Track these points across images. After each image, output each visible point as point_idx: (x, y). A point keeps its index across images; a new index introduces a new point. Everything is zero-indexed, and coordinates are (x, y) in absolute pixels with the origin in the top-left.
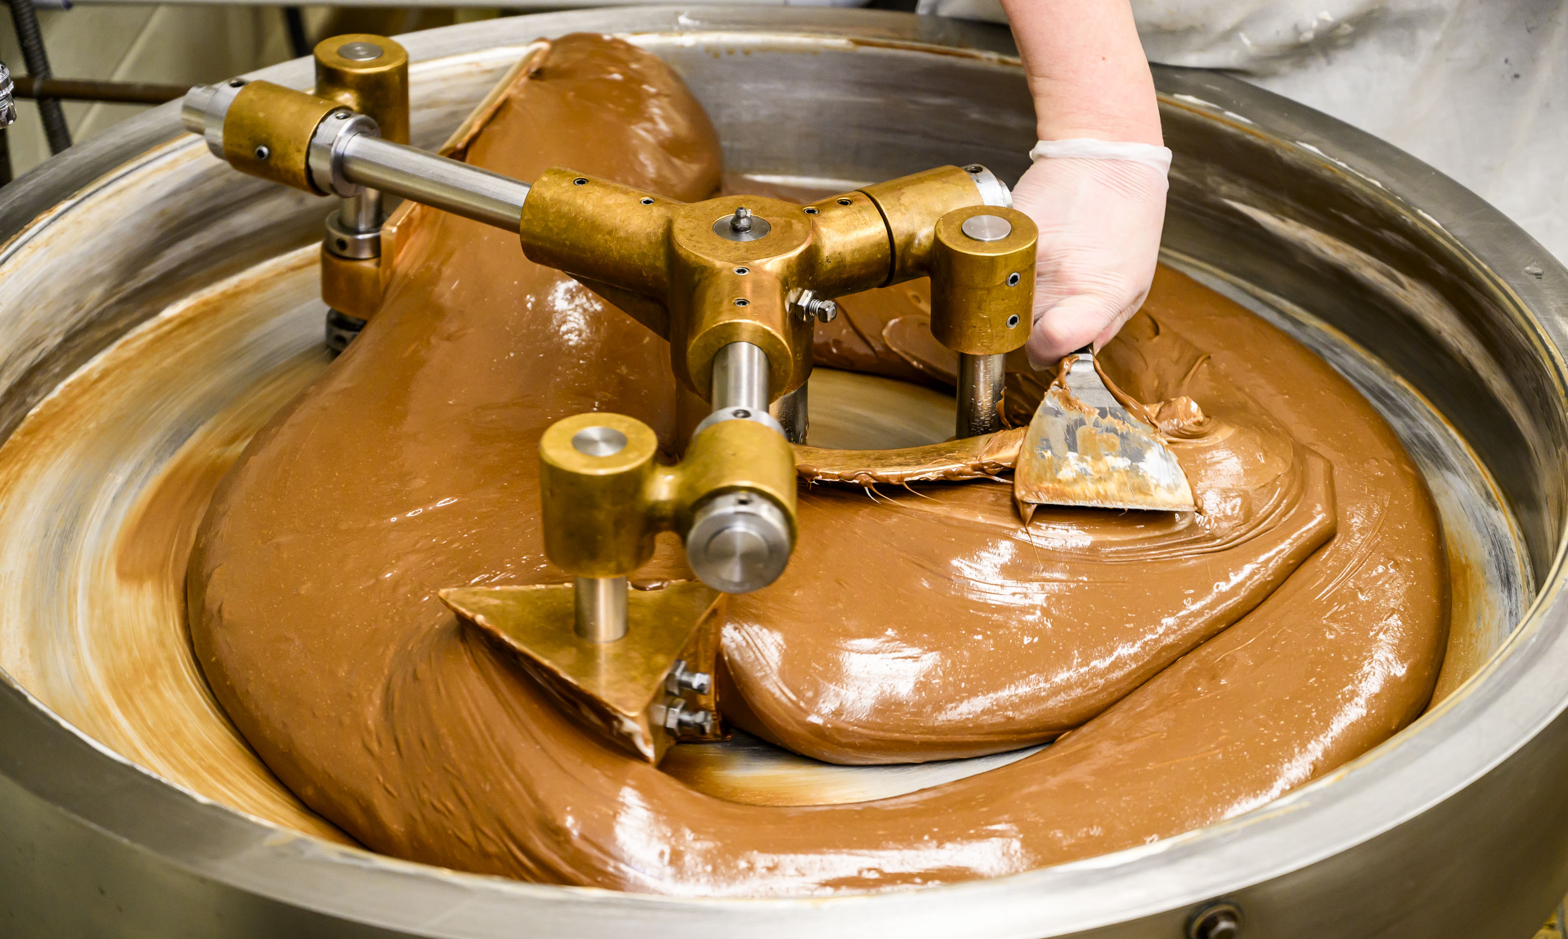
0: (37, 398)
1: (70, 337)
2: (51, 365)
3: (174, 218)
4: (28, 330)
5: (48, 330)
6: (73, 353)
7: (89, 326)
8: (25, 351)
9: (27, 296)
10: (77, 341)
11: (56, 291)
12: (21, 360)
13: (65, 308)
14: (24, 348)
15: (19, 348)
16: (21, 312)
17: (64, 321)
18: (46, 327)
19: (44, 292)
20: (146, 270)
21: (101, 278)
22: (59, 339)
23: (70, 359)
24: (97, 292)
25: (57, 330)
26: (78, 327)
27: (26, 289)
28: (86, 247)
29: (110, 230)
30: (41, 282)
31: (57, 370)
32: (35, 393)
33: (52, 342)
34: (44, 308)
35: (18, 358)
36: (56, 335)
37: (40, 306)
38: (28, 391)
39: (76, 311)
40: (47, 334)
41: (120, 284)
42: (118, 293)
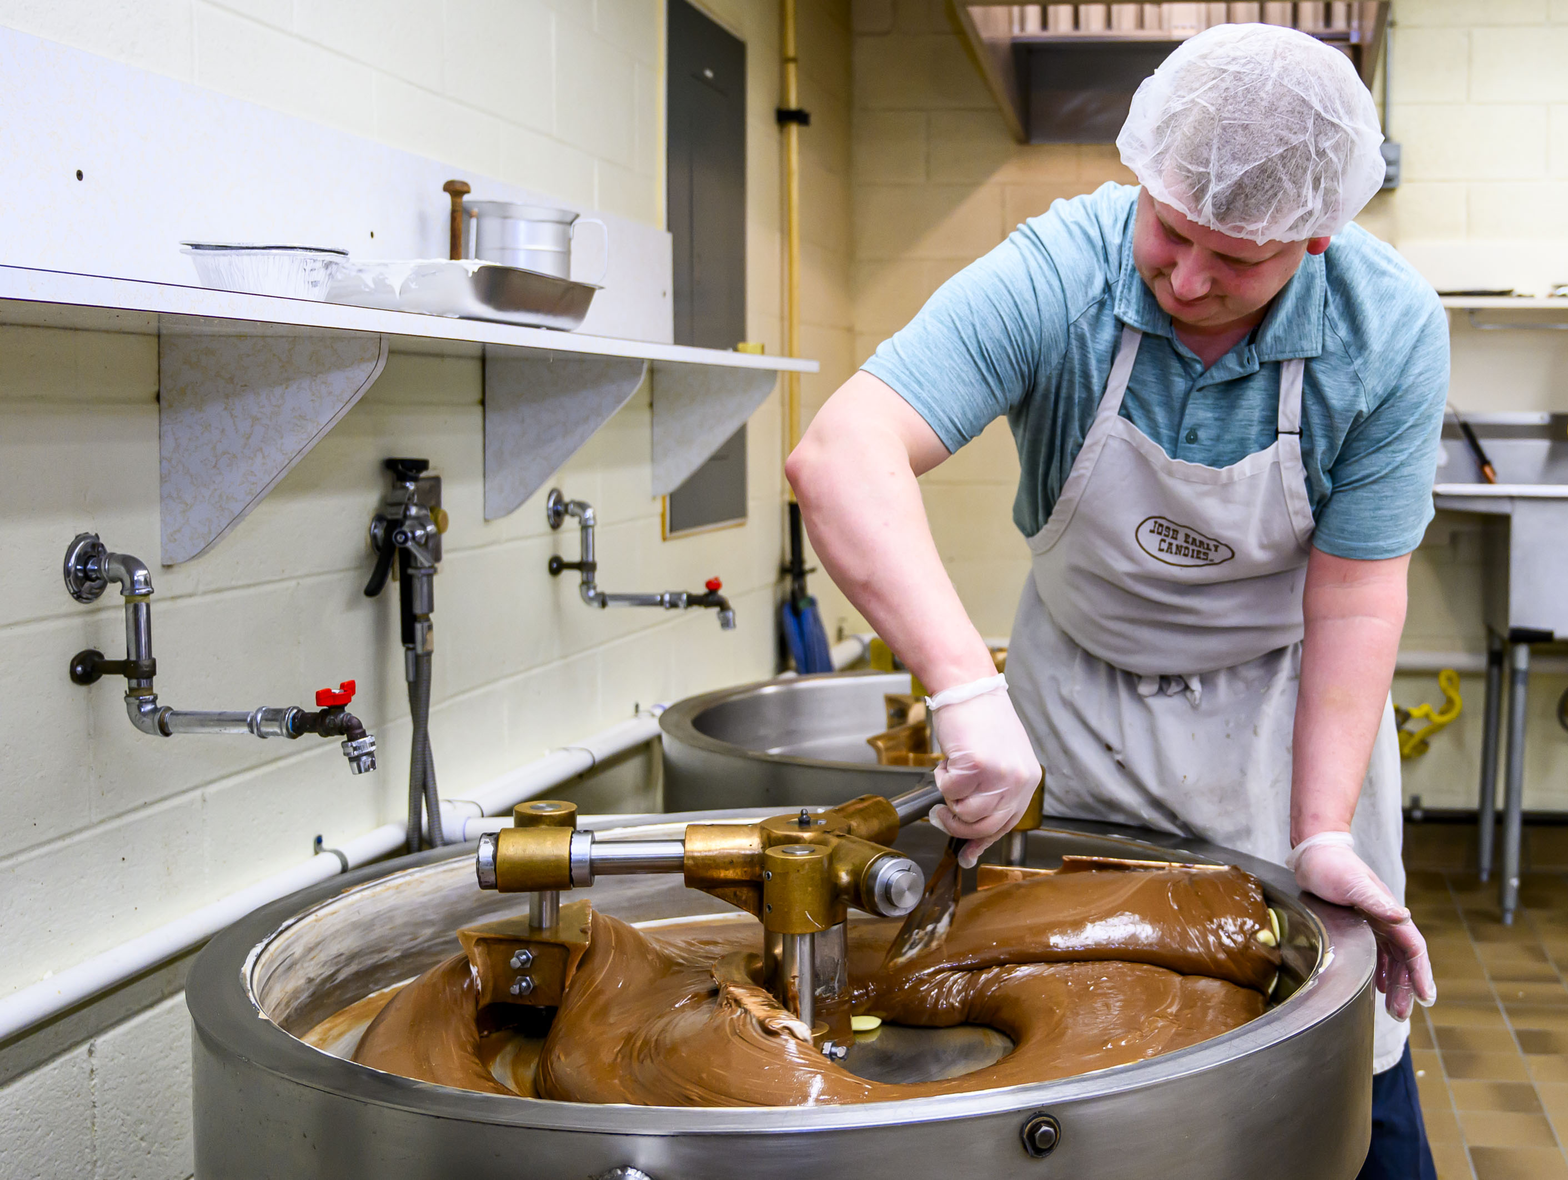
0: (377, 988)
1: (406, 956)
7: (420, 953)
8: (372, 952)
9: (377, 916)
11: (399, 921)
12: (369, 957)
14: (371, 949)
15: (368, 948)
16: (374, 925)
17: (403, 943)
19: (391, 919)
22: (398, 954)
24: (428, 932)
26: (413, 950)
27: (378, 912)
29: (444, 893)
30: (390, 911)
31: (394, 974)
32: (376, 982)
33: (392, 954)
35: (367, 954)
36: (396, 951)
37: (389, 927)
39: (412, 940)
40: (391, 947)
41: (445, 931)
42: (444, 936)
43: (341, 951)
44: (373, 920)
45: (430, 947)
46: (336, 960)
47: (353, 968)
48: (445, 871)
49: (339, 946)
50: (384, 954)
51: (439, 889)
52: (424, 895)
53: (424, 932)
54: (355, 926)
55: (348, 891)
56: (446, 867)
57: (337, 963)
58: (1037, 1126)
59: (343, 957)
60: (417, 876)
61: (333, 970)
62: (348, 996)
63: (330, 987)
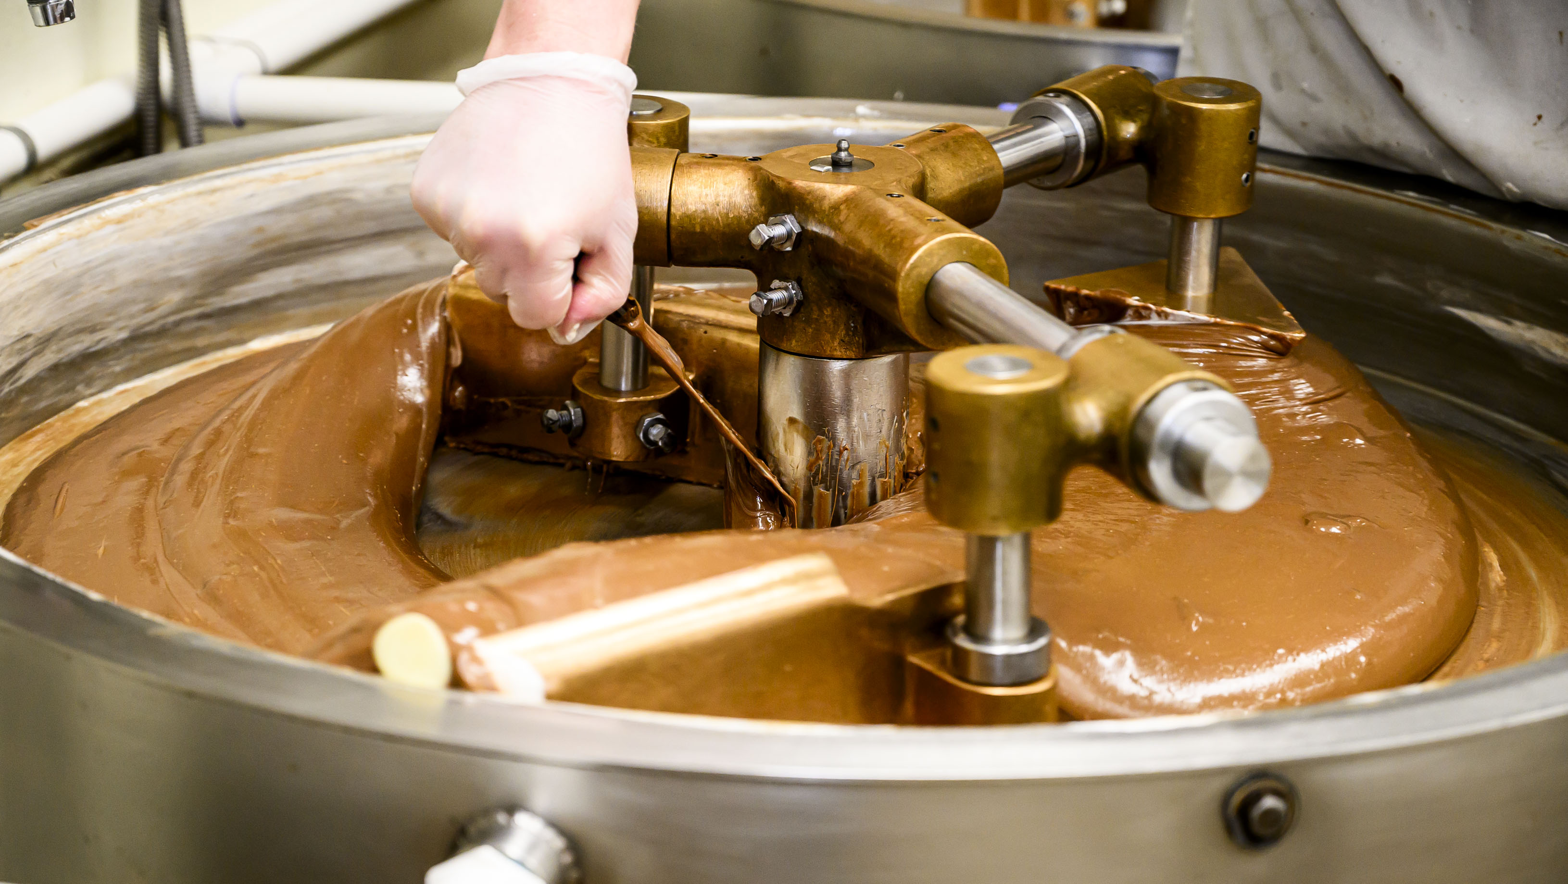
0: (92, 390)
1: (137, 338)
2: (112, 360)
3: (273, 239)
4: (87, 309)
5: (110, 319)
6: (140, 356)
7: (161, 333)
8: (80, 331)
9: (87, 270)
10: (146, 345)
11: (125, 278)
12: (74, 338)
13: (134, 301)
14: (78, 326)
15: (72, 325)
17: (132, 316)
18: (110, 314)
19: (111, 275)
20: (236, 289)
21: (181, 283)
22: (123, 335)
23: (136, 362)
24: (175, 297)
25: (121, 324)
26: (148, 329)
28: (167, 241)
30: (108, 261)
31: (118, 369)
32: (89, 382)
33: (115, 335)
34: (111, 292)
35: (70, 335)
36: (121, 329)
37: (104, 288)
38: (80, 377)
39: (146, 310)
40: (110, 324)
41: (204, 296)
42: (200, 306)
43: (28, 329)
44: (79, 276)
45: (177, 324)
46: (18, 346)
47: (49, 358)
48: (200, 194)
49: (22, 322)
50: (98, 336)
51: (192, 224)
52: (168, 233)
53: (166, 298)
54: (49, 287)
55: (35, 226)
56: (202, 187)
57: (21, 351)
58: (1255, 798)
59: (30, 340)
60: (152, 200)
61: (14, 361)
62: (42, 404)
63: (10, 392)
